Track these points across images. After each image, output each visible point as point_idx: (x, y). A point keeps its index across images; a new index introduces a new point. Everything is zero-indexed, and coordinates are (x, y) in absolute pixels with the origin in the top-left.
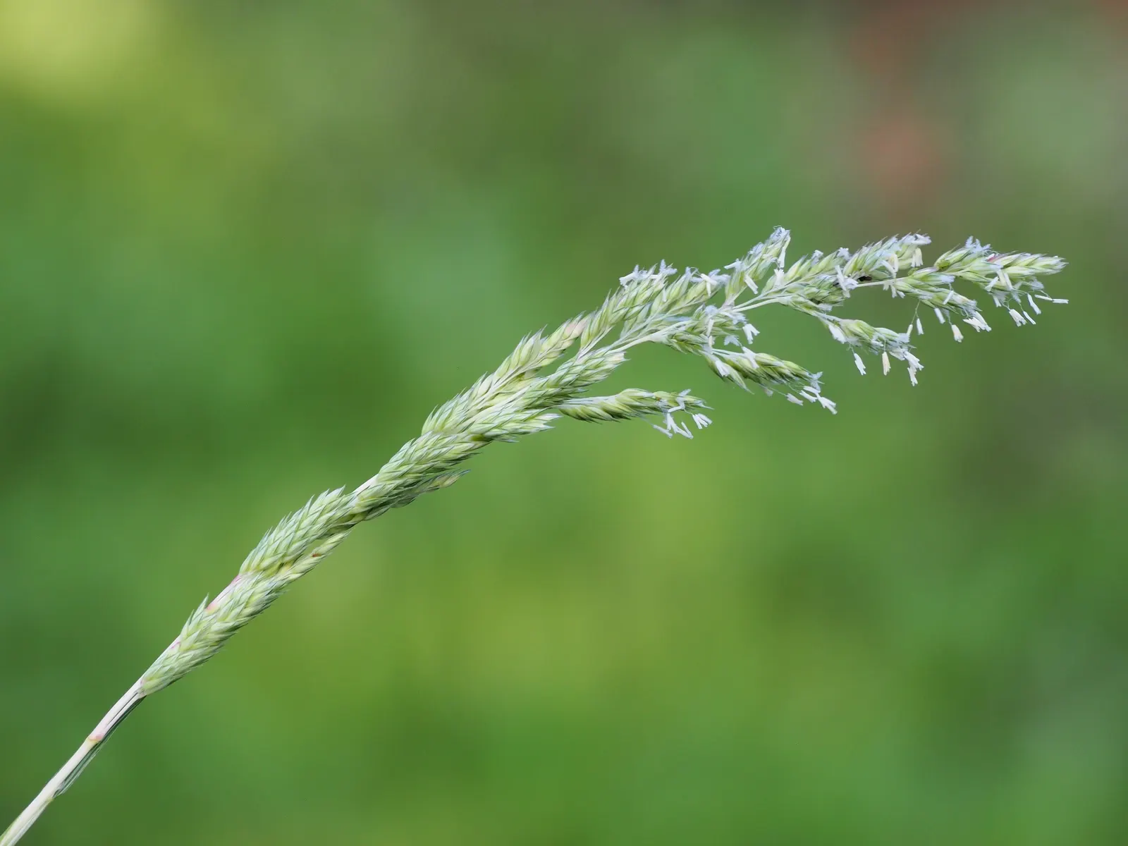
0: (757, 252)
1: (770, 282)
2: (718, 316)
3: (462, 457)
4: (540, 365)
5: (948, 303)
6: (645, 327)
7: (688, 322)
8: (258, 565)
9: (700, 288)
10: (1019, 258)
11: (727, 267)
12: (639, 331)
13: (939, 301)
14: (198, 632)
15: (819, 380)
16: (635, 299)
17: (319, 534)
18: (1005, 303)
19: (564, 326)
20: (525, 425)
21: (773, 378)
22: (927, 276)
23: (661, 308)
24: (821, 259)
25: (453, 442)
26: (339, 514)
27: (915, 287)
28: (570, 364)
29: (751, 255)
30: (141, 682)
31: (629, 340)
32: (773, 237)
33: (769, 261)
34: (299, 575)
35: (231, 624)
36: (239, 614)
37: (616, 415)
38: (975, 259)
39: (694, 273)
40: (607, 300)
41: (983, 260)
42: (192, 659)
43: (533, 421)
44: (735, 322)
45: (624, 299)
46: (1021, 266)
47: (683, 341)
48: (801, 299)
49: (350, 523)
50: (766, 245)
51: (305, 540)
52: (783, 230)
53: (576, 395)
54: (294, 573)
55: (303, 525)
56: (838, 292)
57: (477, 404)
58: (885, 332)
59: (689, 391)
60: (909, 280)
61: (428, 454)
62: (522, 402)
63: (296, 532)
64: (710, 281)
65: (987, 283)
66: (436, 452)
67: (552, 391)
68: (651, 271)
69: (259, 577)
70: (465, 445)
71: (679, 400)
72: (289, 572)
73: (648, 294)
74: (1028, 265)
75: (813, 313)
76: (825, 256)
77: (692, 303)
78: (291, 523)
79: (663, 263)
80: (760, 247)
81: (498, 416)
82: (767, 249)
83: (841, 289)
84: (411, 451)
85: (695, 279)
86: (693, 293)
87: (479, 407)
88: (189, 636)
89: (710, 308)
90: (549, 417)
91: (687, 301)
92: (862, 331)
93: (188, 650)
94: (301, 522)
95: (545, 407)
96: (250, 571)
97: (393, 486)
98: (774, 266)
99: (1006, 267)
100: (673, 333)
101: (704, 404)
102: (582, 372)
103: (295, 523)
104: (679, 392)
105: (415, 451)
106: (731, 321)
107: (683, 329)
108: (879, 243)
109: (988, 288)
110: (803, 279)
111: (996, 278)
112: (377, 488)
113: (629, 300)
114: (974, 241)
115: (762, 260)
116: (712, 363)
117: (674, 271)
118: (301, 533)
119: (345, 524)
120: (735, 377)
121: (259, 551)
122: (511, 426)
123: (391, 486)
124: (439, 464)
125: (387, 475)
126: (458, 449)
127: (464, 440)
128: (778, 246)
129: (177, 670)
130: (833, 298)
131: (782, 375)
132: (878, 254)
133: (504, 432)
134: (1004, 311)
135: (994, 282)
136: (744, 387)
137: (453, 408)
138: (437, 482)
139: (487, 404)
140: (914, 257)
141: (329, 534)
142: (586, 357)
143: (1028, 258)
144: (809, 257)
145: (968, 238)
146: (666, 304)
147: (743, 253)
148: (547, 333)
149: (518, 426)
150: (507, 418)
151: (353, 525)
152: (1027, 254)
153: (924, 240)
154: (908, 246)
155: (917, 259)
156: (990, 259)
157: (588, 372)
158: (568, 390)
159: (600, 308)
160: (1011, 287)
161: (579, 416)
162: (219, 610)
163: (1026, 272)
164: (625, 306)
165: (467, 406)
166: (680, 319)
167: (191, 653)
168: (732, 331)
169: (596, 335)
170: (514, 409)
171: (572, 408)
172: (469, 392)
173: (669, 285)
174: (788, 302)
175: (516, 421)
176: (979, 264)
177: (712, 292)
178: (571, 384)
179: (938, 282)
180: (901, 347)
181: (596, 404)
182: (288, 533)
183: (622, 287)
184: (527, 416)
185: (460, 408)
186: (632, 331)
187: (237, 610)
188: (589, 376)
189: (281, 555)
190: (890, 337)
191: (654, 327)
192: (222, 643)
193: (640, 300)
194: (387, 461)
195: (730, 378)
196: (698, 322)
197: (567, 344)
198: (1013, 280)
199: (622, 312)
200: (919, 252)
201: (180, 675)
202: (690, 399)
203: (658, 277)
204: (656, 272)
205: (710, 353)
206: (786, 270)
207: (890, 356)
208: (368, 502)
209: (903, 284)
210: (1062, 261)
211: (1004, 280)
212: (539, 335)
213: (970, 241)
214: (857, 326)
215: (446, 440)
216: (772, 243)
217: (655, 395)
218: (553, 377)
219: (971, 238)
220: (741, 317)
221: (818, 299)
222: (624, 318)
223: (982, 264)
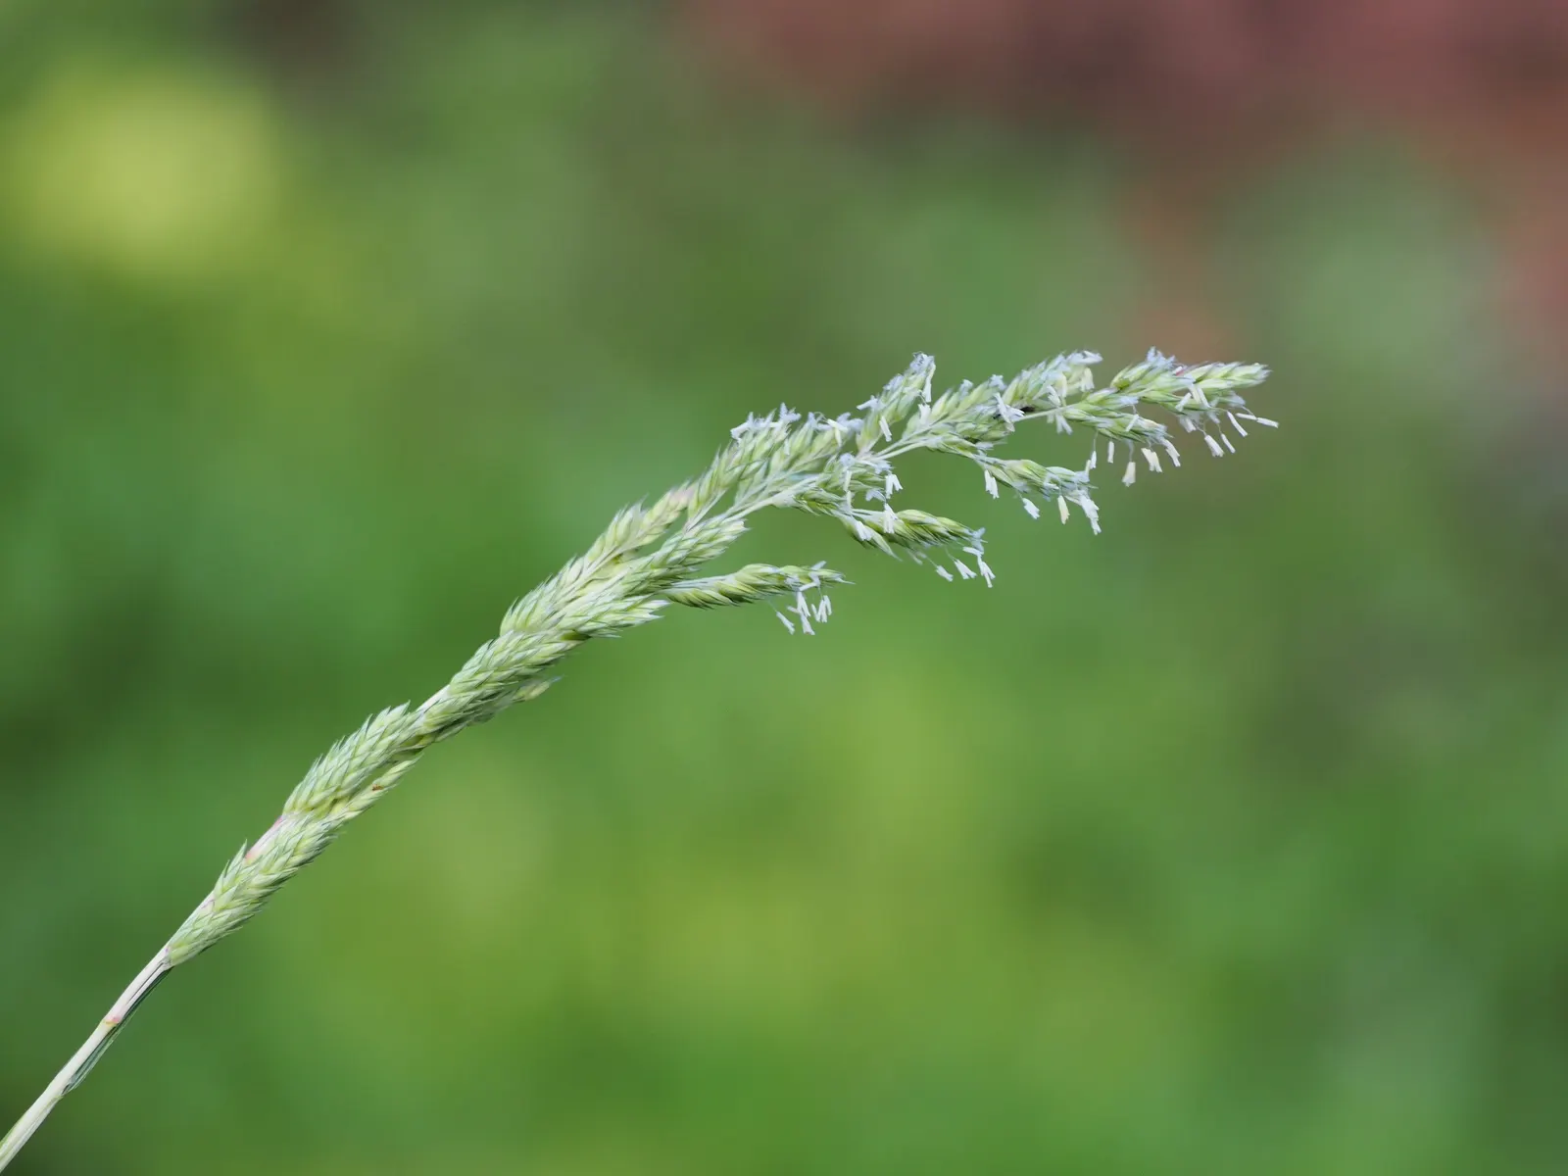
0: (895, 387)
1: (912, 423)
2: (855, 466)
3: (552, 661)
4: (640, 544)
5: (1131, 430)
6: (763, 489)
7: (819, 478)
8: (306, 803)
9: (827, 437)
10: (1210, 370)
11: (860, 407)
12: (757, 495)
13: (1119, 429)
14: (234, 888)
15: (982, 538)
16: (753, 451)
17: (381, 761)
18: (1201, 427)
19: (668, 495)
20: (626, 616)
21: (924, 539)
22: (1106, 399)
23: (783, 463)
24: (970, 391)
25: (540, 642)
26: (404, 736)
27: (1091, 413)
28: (679, 538)
29: (887, 391)
30: (167, 950)
31: (746, 505)
32: (914, 366)
33: (911, 393)
34: (356, 813)
35: (275, 877)
36: (285, 864)
37: (737, 598)
38: (1158, 375)
39: (819, 419)
40: (717, 458)
41: (1167, 375)
42: (228, 921)
43: (635, 610)
44: (878, 472)
45: (738, 455)
46: (1217, 379)
47: (814, 500)
48: (955, 439)
49: (417, 746)
50: (905, 375)
51: (363, 770)
52: (925, 356)
53: (687, 576)
54: (350, 811)
55: (360, 751)
56: (1001, 426)
57: (567, 594)
58: (1058, 472)
59: (823, 563)
60: (1083, 405)
61: (510, 657)
62: (621, 588)
63: (351, 759)
64: (839, 427)
65: (1175, 402)
66: (520, 655)
67: (657, 572)
68: (770, 417)
69: (309, 816)
70: (554, 645)
71: (811, 574)
72: (346, 810)
73: (767, 446)
74: (1225, 377)
75: (970, 455)
76: (975, 386)
77: (819, 456)
78: (346, 748)
79: (783, 407)
80: (897, 381)
81: (592, 607)
82: (907, 381)
83: (1004, 422)
84: (488, 655)
85: (821, 427)
86: (820, 444)
87: (569, 597)
88: (224, 892)
89: (845, 457)
90: (656, 604)
91: (813, 454)
92: (1030, 473)
93: (223, 909)
94: (357, 747)
95: (648, 593)
96: (297, 810)
97: (468, 699)
98: (919, 400)
99: (1198, 381)
100: (801, 491)
101: (843, 579)
102: (694, 547)
103: (350, 749)
104: (812, 564)
105: (494, 655)
106: (873, 470)
107: (813, 485)
108: (1042, 365)
109: (1179, 407)
110: (952, 416)
111: (1189, 395)
112: (448, 702)
113: (745, 454)
114: (1156, 354)
115: (902, 394)
116: (850, 527)
117: (798, 416)
118: (357, 761)
119: (410, 749)
120: (879, 542)
121: (306, 784)
122: (609, 618)
123: (465, 699)
124: (524, 671)
125: (461, 685)
126: (548, 650)
127: (552, 640)
128: (920, 377)
129: (209, 934)
130: (994, 434)
131: (936, 534)
132: (1043, 377)
133: (601, 625)
134: (1198, 436)
135: (1185, 400)
136: (890, 552)
137: (538, 600)
138: (521, 693)
139: (578, 594)
140: (1083, 380)
141: (392, 762)
142: (698, 528)
143: (1224, 369)
144: (956, 390)
145: (1149, 349)
146: (788, 460)
147: (878, 390)
148: (648, 505)
149: (618, 617)
150: (603, 609)
151: (420, 750)
152: (1220, 364)
153: (1093, 358)
154: (1075, 366)
155: (1087, 381)
156: (1178, 374)
157: (701, 547)
158: (678, 569)
159: (709, 468)
160: (1206, 404)
161: (691, 602)
162: (261, 857)
163: (1223, 385)
164: (740, 463)
165: (555, 595)
166: (805, 476)
167: (228, 913)
168: (875, 484)
169: (707, 500)
170: (614, 597)
171: (683, 593)
172: (555, 580)
173: (792, 433)
174: (938, 444)
175: (615, 612)
176: (1165, 381)
177: (843, 440)
178: (680, 562)
179: (1120, 406)
180: (1079, 489)
181: (710, 586)
182: (342, 762)
183: (735, 440)
184: (629, 604)
185: (546, 599)
186: (750, 493)
187: (283, 859)
188: (702, 552)
189: (333, 789)
190: (1065, 477)
191: (774, 489)
192: (265, 900)
193: (757, 455)
194: (459, 669)
195: (872, 543)
196: (830, 475)
197: (672, 517)
198: (1209, 396)
199: (737, 470)
200: (1088, 373)
201: (215, 941)
202: (826, 573)
203: (778, 425)
204: (776, 419)
205: (846, 513)
206: (931, 404)
207: (1065, 499)
208: (439, 719)
209: (1076, 411)
210: (1265, 369)
211: (1198, 396)
212: (638, 506)
213: (1151, 353)
214: (1024, 466)
215: (533, 639)
216: (913, 374)
217: (783, 570)
218: (658, 555)
219: (1153, 350)
220: (886, 466)
221: (976, 437)
222: (740, 478)
223: (1169, 380)
